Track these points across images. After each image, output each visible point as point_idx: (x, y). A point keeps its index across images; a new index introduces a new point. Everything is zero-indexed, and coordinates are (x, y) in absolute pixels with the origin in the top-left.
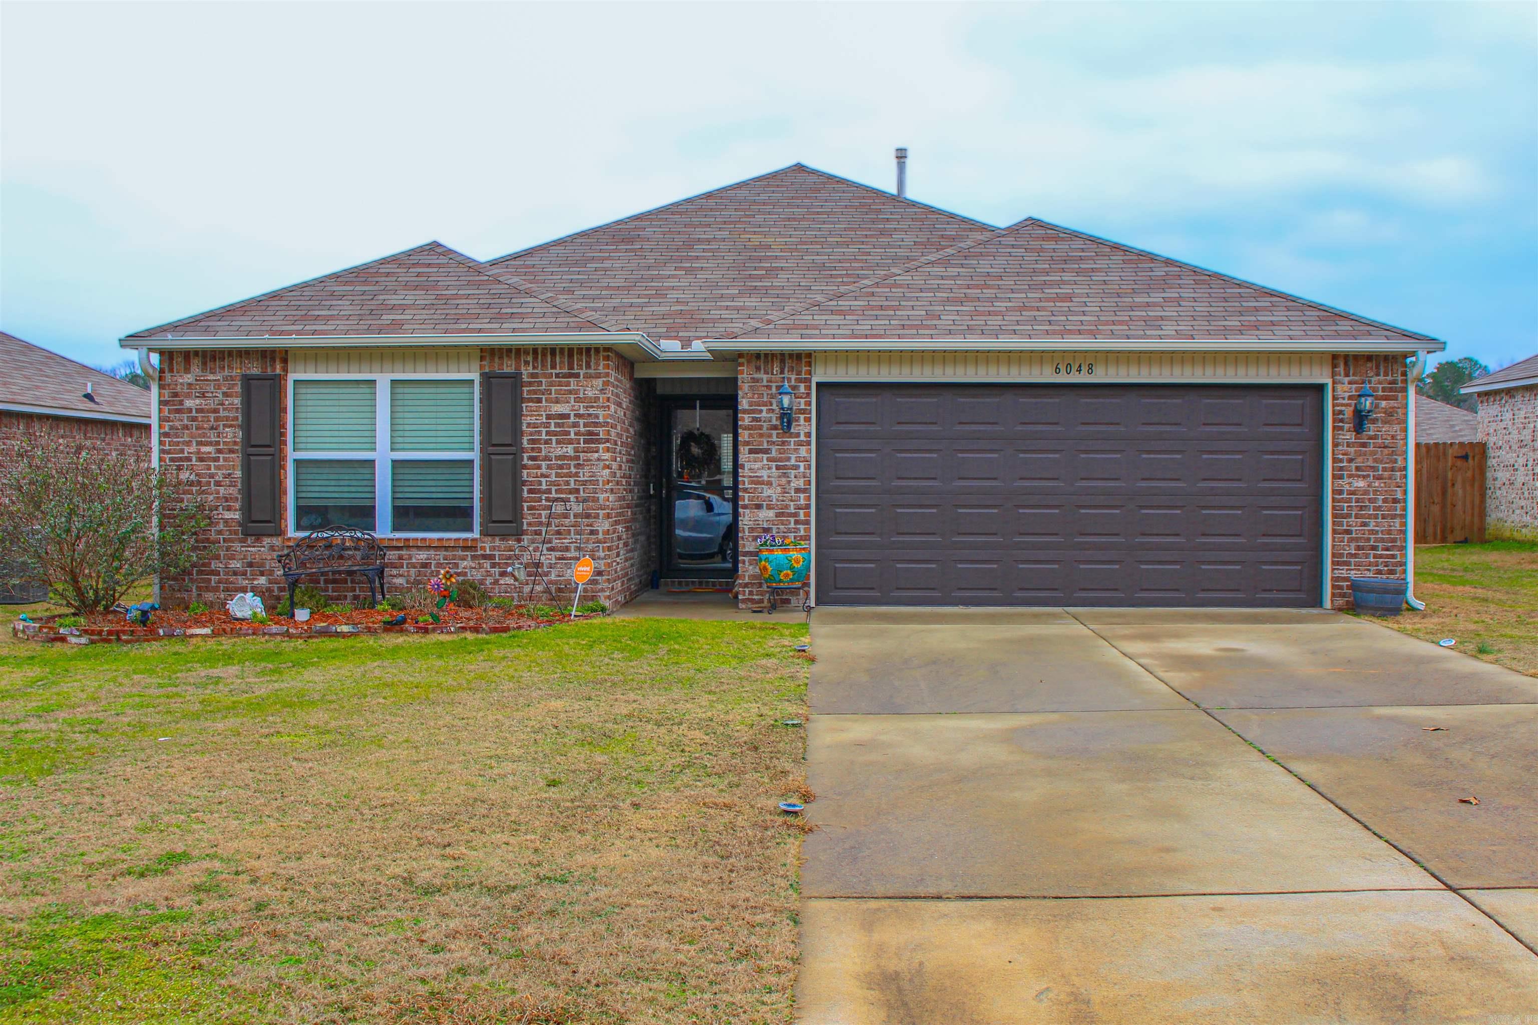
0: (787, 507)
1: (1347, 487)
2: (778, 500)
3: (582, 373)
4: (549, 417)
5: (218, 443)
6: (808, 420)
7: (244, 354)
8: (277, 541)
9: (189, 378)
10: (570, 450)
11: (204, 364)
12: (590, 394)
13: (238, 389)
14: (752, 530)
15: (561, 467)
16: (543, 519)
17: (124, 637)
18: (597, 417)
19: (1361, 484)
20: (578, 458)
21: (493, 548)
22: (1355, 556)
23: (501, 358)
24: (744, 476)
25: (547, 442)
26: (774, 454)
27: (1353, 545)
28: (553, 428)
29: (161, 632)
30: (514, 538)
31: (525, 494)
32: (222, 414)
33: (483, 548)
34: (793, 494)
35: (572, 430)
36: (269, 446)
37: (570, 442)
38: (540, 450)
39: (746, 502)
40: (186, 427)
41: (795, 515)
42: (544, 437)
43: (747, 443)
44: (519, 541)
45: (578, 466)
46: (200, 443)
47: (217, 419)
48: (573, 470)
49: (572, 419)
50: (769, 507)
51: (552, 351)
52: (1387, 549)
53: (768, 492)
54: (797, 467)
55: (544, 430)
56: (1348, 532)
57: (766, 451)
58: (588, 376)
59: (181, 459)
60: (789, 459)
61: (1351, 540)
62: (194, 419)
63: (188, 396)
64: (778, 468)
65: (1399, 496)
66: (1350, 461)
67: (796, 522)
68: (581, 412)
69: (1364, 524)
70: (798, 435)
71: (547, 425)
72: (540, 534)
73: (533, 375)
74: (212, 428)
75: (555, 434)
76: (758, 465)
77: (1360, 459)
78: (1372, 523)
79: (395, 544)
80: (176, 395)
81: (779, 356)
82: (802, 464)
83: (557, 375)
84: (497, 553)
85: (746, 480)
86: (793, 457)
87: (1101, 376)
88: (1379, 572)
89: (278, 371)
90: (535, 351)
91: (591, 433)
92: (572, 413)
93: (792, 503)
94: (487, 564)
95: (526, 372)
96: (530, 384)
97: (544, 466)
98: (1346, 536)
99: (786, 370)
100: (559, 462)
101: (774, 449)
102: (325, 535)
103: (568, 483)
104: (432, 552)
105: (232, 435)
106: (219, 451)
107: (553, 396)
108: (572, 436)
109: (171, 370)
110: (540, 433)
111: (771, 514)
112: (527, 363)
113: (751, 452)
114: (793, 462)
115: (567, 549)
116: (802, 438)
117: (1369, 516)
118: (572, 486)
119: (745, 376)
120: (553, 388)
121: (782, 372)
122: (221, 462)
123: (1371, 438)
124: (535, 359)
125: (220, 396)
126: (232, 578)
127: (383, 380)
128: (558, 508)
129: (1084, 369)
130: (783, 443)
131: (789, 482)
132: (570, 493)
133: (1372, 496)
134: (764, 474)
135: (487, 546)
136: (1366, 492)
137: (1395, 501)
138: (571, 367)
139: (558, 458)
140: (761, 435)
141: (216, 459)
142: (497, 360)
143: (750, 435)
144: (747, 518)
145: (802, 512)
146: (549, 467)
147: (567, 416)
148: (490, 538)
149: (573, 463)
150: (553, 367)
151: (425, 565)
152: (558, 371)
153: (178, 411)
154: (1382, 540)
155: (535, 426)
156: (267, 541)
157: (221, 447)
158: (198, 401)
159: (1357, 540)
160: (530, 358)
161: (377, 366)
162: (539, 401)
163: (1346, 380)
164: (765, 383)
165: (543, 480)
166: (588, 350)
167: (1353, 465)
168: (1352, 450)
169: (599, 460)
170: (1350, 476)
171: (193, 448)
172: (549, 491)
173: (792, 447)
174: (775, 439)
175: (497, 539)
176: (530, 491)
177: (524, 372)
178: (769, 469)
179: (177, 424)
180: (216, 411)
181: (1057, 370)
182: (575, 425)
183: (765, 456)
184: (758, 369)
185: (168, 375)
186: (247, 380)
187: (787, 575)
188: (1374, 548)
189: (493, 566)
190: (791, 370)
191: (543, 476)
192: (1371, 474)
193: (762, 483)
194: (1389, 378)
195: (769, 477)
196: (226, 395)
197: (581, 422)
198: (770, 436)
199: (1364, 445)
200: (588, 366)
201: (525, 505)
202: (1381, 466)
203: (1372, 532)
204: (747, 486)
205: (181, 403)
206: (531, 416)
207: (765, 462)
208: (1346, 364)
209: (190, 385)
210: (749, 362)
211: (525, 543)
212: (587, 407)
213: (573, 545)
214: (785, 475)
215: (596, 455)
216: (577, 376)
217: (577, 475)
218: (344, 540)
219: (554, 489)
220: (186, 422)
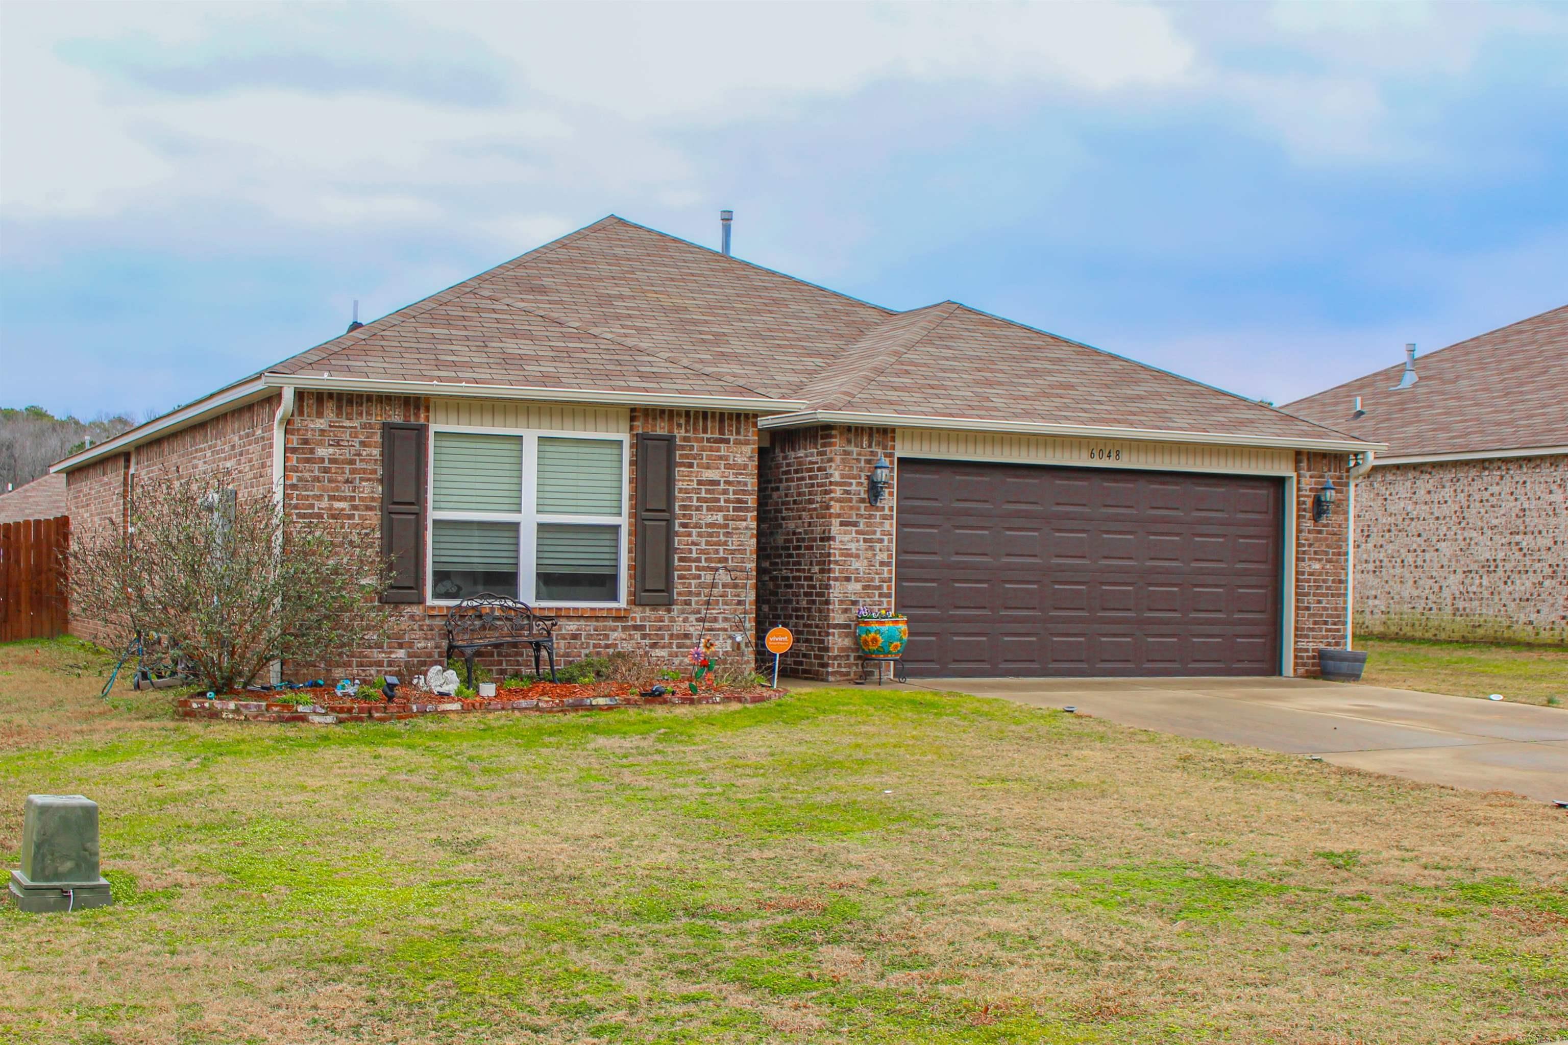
0: (872, 580)
1: (1307, 569)
2: (864, 573)
3: (732, 438)
4: (700, 483)
5: (353, 498)
6: (891, 494)
7: (385, 399)
8: (417, 610)
9: (321, 424)
10: (719, 518)
11: (339, 407)
12: (739, 461)
13: (378, 438)
14: (841, 602)
15: (710, 535)
16: (693, 589)
17: (376, 715)
18: (746, 484)
19: (1317, 566)
20: (727, 526)
21: (643, 619)
22: (1312, 630)
23: (655, 419)
24: (835, 549)
25: (698, 509)
26: (862, 527)
27: (1311, 620)
28: (703, 495)
29: (414, 708)
30: (664, 608)
31: (676, 563)
32: (358, 465)
33: (634, 619)
34: (878, 567)
35: (722, 497)
36: (412, 504)
37: (720, 509)
38: (690, 517)
39: (837, 574)
40: (317, 479)
41: (880, 587)
42: (695, 503)
43: (839, 516)
44: (669, 611)
45: (727, 534)
46: (332, 498)
47: (353, 471)
48: (722, 538)
49: (722, 486)
50: (857, 580)
51: (704, 415)
52: (1335, 624)
53: (856, 564)
54: (881, 541)
55: (695, 496)
56: (1308, 609)
57: (855, 524)
58: (737, 442)
59: (311, 516)
60: (874, 533)
61: (1310, 616)
62: (326, 470)
63: (320, 443)
64: (865, 541)
65: (1343, 578)
66: (1310, 545)
67: (880, 595)
68: (731, 479)
69: (1319, 602)
70: (883, 509)
71: (698, 491)
72: (690, 604)
73: (685, 439)
74: (347, 481)
75: (706, 500)
76: (847, 538)
77: (1317, 544)
78: (1324, 600)
79: (546, 613)
80: (306, 442)
81: (868, 431)
82: (886, 538)
83: (708, 440)
84: (647, 624)
85: (837, 552)
86: (878, 530)
87: (1126, 462)
88: (1329, 644)
89: (422, 421)
90: (688, 413)
91: (739, 501)
92: (722, 480)
93: (877, 576)
94: (637, 635)
95: (680, 433)
96: (683, 448)
97: (694, 534)
98: (1307, 612)
99: (874, 443)
100: (709, 530)
101: (862, 521)
102: (475, 604)
103: (717, 552)
104: (582, 622)
105: (372, 490)
106: (355, 508)
107: (705, 461)
108: (722, 503)
109: (301, 413)
110: (691, 499)
111: (858, 587)
112: (679, 425)
113: (842, 524)
114: (878, 536)
115: (715, 620)
116: (887, 512)
117: (1323, 595)
118: (721, 554)
119: (837, 448)
120: (705, 453)
121: (870, 446)
122: (357, 520)
123: (1324, 526)
124: (688, 422)
125: (357, 445)
127: (530, 436)
128: (707, 577)
129: (1113, 454)
130: (870, 517)
131: (875, 555)
132: (720, 562)
133: (1324, 577)
134: (853, 546)
135: (638, 616)
136: (1320, 574)
137: (1340, 582)
138: (721, 432)
139: (709, 525)
140: (851, 508)
141: (351, 517)
142: (650, 421)
143: (842, 508)
144: (837, 590)
145: (885, 585)
146: (700, 535)
147: (717, 483)
148: (641, 608)
149: (722, 531)
150: (705, 431)
151: (575, 637)
152: (709, 436)
153: (307, 460)
154: (1331, 616)
155: (687, 491)
156: (408, 610)
157: (357, 503)
158: (331, 450)
159: (1314, 615)
160: (682, 421)
161: (522, 420)
162: (691, 465)
163: (1308, 474)
164: (855, 456)
165: (694, 548)
166: (738, 415)
167: (1312, 549)
168: (1311, 536)
169: (747, 528)
170: (1310, 559)
171: (325, 503)
172: (698, 560)
173: (878, 520)
174: (862, 512)
175: (647, 609)
176: (681, 559)
177: (678, 435)
178: (858, 541)
179: (307, 475)
180: (352, 462)
181: (1092, 455)
182: (725, 492)
183: (854, 529)
184: (849, 442)
185: (297, 419)
186: (388, 429)
187: (896, 647)
188: (1326, 623)
189: (644, 637)
190: (878, 444)
191: (694, 543)
192: (1324, 557)
193: (850, 555)
194: (1337, 474)
195: (857, 549)
196: (363, 444)
197: (731, 488)
198: (858, 509)
199: (1320, 532)
200: (738, 433)
201: (676, 573)
202: (1331, 551)
203: (1325, 609)
204: (838, 558)
205: (312, 451)
206: (683, 481)
207: (854, 535)
208: (1308, 459)
209: (322, 431)
210: (841, 434)
211: (674, 614)
212: (737, 474)
213: (721, 616)
214: (872, 548)
215: (744, 524)
216: (727, 441)
217: (725, 543)
218: (492, 609)
219: (703, 557)
220: (317, 473)
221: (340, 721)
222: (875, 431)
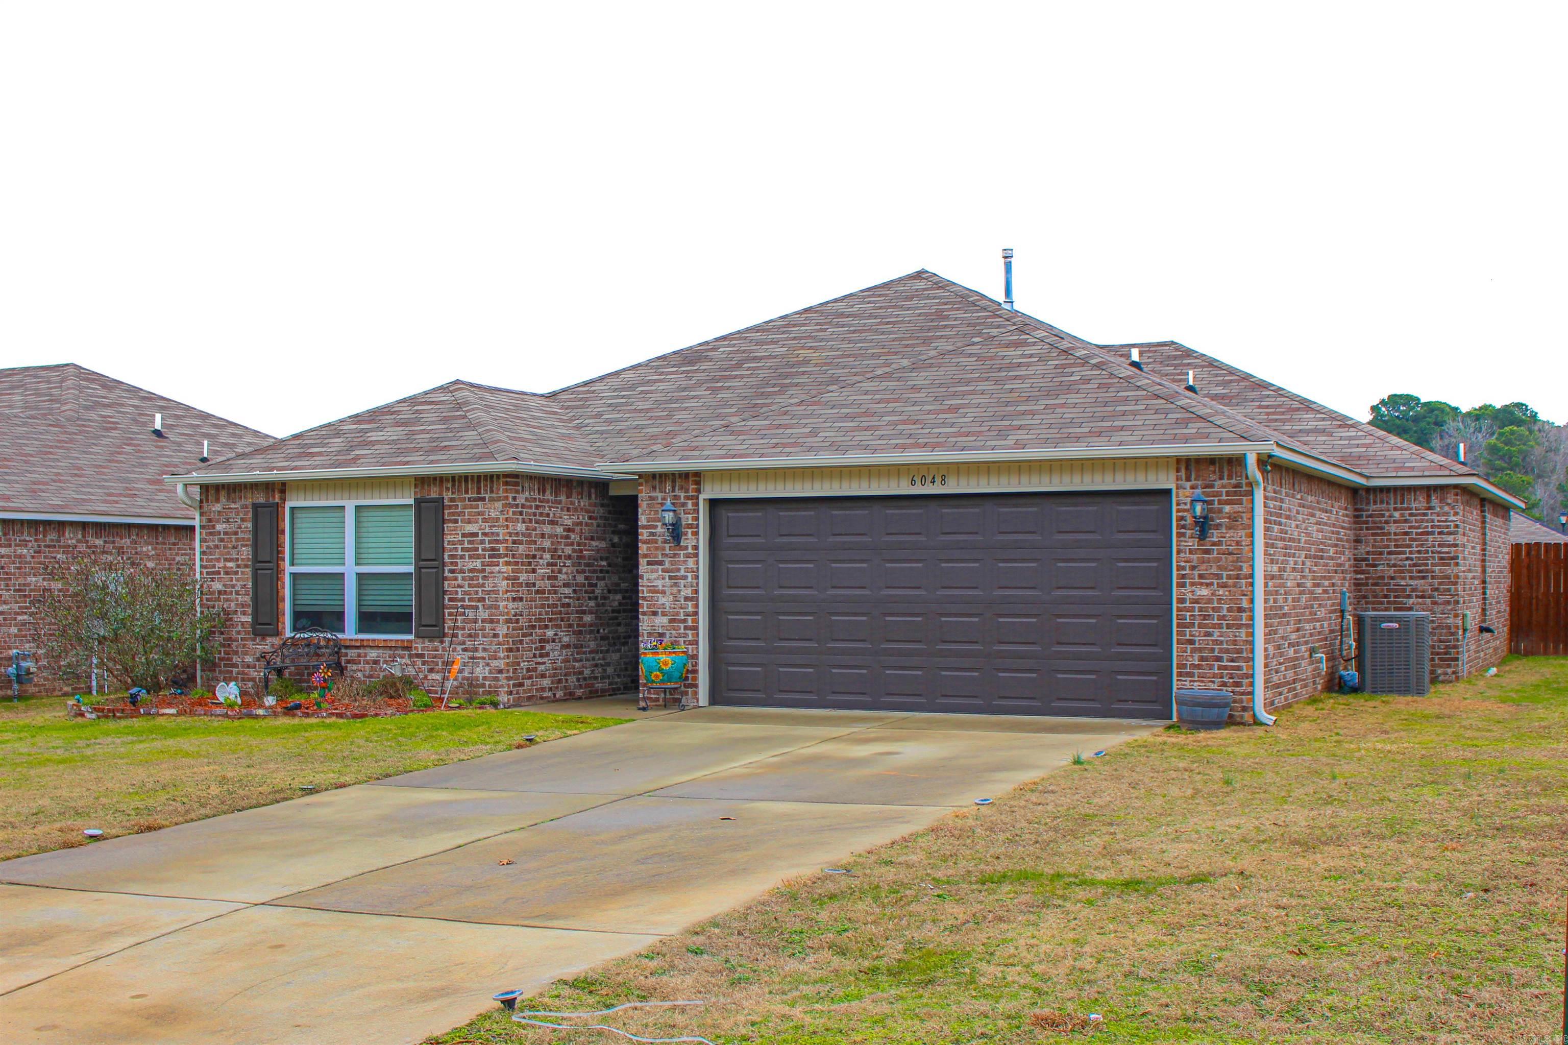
0: (678, 614)
1: (1190, 596)
2: (670, 608)
3: (487, 496)
4: (464, 535)
5: (237, 559)
6: (696, 534)
7: (254, 486)
8: (276, 641)
9: (218, 507)
10: (478, 564)
11: (229, 495)
12: (493, 515)
13: (250, 515)
14: (650, 635)
15: (472, 579)
16: (459, 624)
17: (118, 714)
18: (498, 535)
19: (1204, 592)
20: (484, 571)
21: (423, 649)
22: (1198, 667)
23: (429, 485)
24: (643, 586)
25: (462, 557)
26: (667, 565)
27: (1196, 656)
28: (466, 545)
29: (142, 711)
30: (438, 640)
31: (446, 602)
32: (240, 535)
33: (416, 648)
34: (683, 602)
35: (480, 547)
36: (269, 562)
37: (478, 557)
38: (456, 564)
39: (645, 609)
40: (217, 547)
41: (685, 621)
42: (460, 553)
43: (645, 556)
44: (442, 642)
45: (485, 578)
46: (226, 560)
47: (237, 540)
48: (481, 581)
49: (480, 537)
50: (664, 614)
51: (466, 478)
52: (1232, 661)
53: (662, 600)
54: (685, 578)
55: (460, 547)
56: (1191, 642)
57: (661, 563)
58: (492, 500)
59: (214, 573)
60: (678, 570)
61: (1194, 651)
62: (222, 540)
63: (218, 521)
64: (670, 578)
65: (1245, 604)
66: (1193, 568)
67: (686, 628)
68: (487, 531)
69: (1208, 634)
70: (686, 548)
71: (462, 543)
72: (457, 637)
73: (452, 500)
74: (234, 547)
75: (468, 550)
76: (654, 576)
77: (1204, 567)
78: (1216, 633)
79: (354, 644)
80: (210, 520)
81: (671, 477)
82: (689, 575)
83: (469, 499)
84: (426, 653)
85: (645, 589)
86: (682, 568)
87: (952, 487)
88: (1224, 684)
89: (277, 500)
90: (453, 478)
91: (493, 549)
92: (480, 532)
93: (682, 611)
94: (419, 662)
95: (447, 496)
96: (450, 507)
97: (460, 578)
98: (1189, 647)
99: (677, 488)
100: (471, 575)
101: (667, 560)
102: (306, 636)
103: (477, 592)
104: (381, 651)
105: (246, 552)
106: (238, 566)
107: (467, 517)
108: (480, 552)
109: (207, 501)
110: (456, 549)
111: (665, 620)
112: (448, 489)
113: (649, 563)
114: (682, 573)
115: (476, 650)
116: (690, 550)
117: (1214, 626)
118: (480, 595)
119: (644, 494)
120: (466, 511)
121: (673, 491)
122: (240, 576)
123: (1214, 544)
124: (453, 486)
125: (239, 521)
126: (246, 670)
127: (350, 505)
128: (471, 614)
129: (938, 480)
130: (675, 555)
131: (679, 591)
132: (479, 601)
133: (1216, 605)
134: (659, 583)
135: (419, 646)
136: (1210, 601)
137: (1240, 610)
138: (479, 493)
139: (471, 571)
140: (657, 548)
141: (236, 573)
142: (426, 487)
143: (648, 549)
144: (646, 624)
145: (690, 618)
146: (464, 579)
147: (476, 535)
148: (421, 640)
149: (481, 575)
150: (467, 492)
151: (376, 662)
152: (470, 496)
153: (211, 534)
154: (1227, 651)
155: (453, 543)
156: (269, 640)
157: (240, 562)
158: (224, 526)
159: (1200, 650)
160: (450, 485)
161: (346, 495)
162: (456, 521)
163: (1188, 484)
164: (660, 501)
165: (459, 590)
166: (492, 476)
167: (1196, 573)
168: (1195, 557)
169: (499, 572)
170: (1192, 584)
171: (221, 565)
172: (463, 600)
173: (682, 558)
174: (667, 552)
175: (426, 640)
176: (451, 600)
177: (445, 497)
178: (663, 579)
179: (211, 544)
180: (236, 533)
181: (913, 482)
182: (482, 542)
183: (660, 567)
184: (654, 488)
185: (205, 504)
186: (256, 507)
187: (657, 676)
188: (1219, 659)
189: (424, 663)
190: (681, 488)
191: (459, 586)
192: (1215, 581)
193: (657, 592)
194: (1233, 481)
195: (663, 586)
196: (243, 520)
197: (487, 539)
198: (664, 549)
199: (1207, 552)
200: (492, 492)
201: (446, 611)
202: (1225, 574)
203: (1216, 642)
204: (646, 594)
205: (214, 527)
206: (451, 534)
207: (660, 573)
208: (1187, 468)
209: (219, 512)
210: (647, 482)
211: (446, 644)
212: (491, 526)
213: (481, 647)
214: (676, 585)
215: (497, 568)
216: (483, 499)
217: (483, 585)
218: (319, 639)
219: (467, 597)
220: (217, 542)
221: (99, 717)
222: (677, 476)
